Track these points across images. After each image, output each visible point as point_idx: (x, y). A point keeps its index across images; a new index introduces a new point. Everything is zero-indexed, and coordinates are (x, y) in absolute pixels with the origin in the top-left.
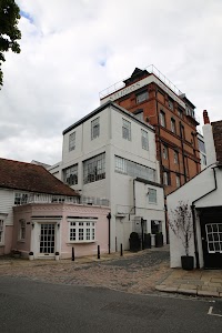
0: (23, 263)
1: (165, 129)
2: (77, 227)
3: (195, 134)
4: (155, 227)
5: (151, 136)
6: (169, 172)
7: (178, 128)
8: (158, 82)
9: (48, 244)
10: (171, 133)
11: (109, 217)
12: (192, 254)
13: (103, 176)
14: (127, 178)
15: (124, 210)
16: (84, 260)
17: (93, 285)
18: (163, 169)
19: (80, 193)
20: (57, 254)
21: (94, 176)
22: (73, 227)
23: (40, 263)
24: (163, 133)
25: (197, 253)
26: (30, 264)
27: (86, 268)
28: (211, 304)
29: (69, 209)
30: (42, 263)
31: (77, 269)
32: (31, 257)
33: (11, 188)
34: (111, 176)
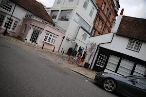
1: (103, 12)
2: (49, 36)
3: (114, 20)
4: (81, 49)
5: (95, 12)
6: (96, 30)
7: (108, 14)
9: (34, 38)
10: (104, 14)
11: (64, 38)
12: (90, 63)
13: (67, 20)
14: (78, 25)
15: (71, 38)
16: (47, 50)
18: (94, 28)
19: (55, 24)
20: (37, 44)
21: (64, 19)
22: (47, 36)
23: (28, 44)
24: (101, 13)
25: (92, 64)
26: (24, 43)
27: (46, 53)
29: (48, 27)
31: (43, 52)
32: (26, 41)
33: (25, 9)
34: (71, 21)
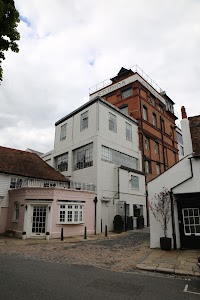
0: (18, 242)
1: (147, 123)
2: (66, 210)
3: (174, 127)
4: (137, 211)
5: (135, 128)
6: (150, 161)
7: (158, 122)
8: (141, 80)
9: (40, 224)
10: (152, 126)
11: (96, 201)
12: (170, 235)
13: (90, 164)
14: (113, 166)
15: (109, 195)
16: (72, 240)
17: (80, 263)
18: (145, 159)
19: (70, 179)
20: (48, 234)
21: (84, 164)
22: (63, 210)
23: (32, 242)
24: (145, 126)
25: (174, 235)
26: (23, 242)
27: (74, 247)
28: (187, 282)
29: (59, 193)
30: (34, 242)
31: (66, 248)
32: (24, 237)
33: (7, 173)
34: (98, 164)
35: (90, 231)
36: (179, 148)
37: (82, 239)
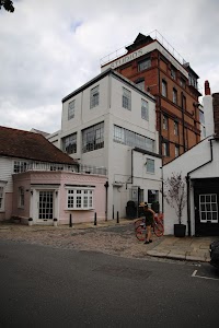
0: (23, 229)
1: (166, 100)
2: (75, 195)
3: (197, 105)
4: (152, 196)
5: (152, 106)
6: (168, 143)
7: (179, 97)
8: (161, 50)
9: (47, 210)
10: (172, 104)
11: (107, 185)
13: (101, 146)
14: (126, 147)
15: (122, 179)
16: (80, 226)
17: (88, 249)
18: (162, 140)
19: (79, 162)
20: (55, 220)
21: (94, 145)
22: (71, 195)
23: (39, 229)
24: (164, 104)
25: (189, 222)
26: (30, 229)
27: (82, 234)
28: (196, 268)
29: (67, 177)
30: (41, 228)
31: (74, 235)
32: (31, 223)
34: (110, 145)
35: (101, 217)
36: (202, 129)
37: (92, 225)
